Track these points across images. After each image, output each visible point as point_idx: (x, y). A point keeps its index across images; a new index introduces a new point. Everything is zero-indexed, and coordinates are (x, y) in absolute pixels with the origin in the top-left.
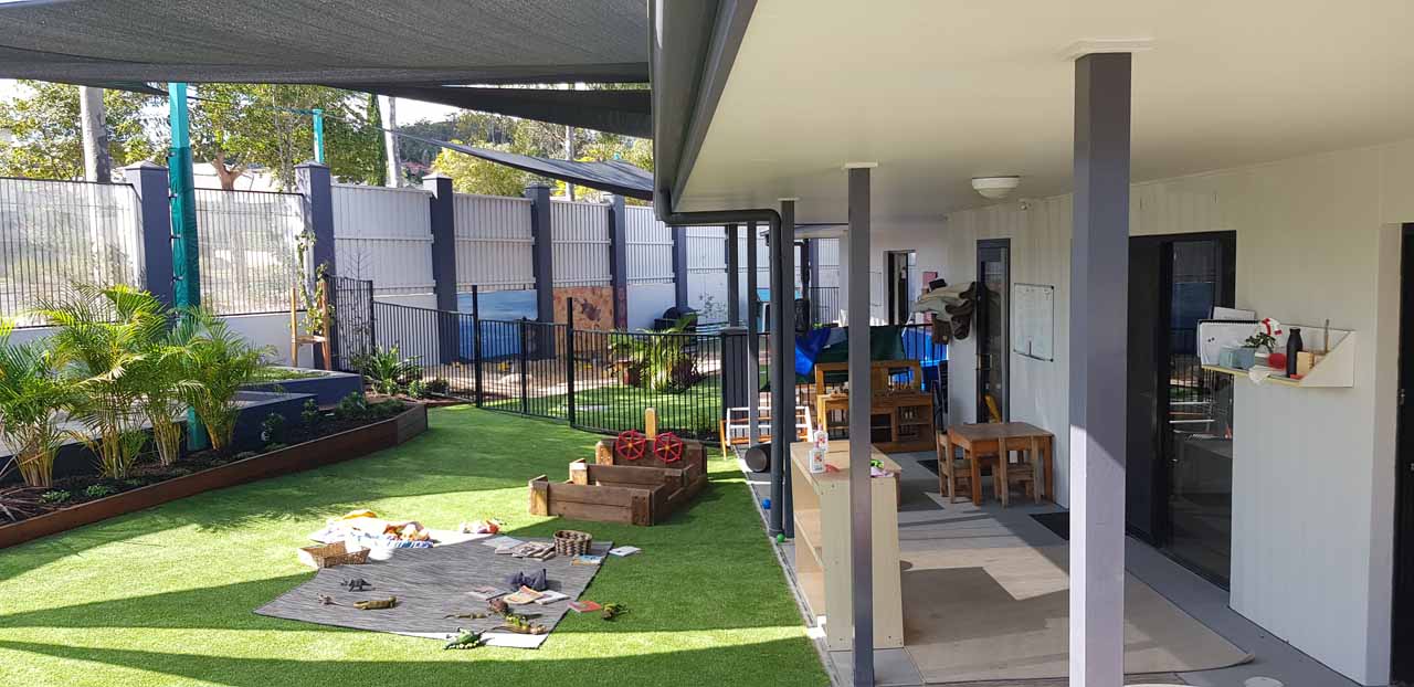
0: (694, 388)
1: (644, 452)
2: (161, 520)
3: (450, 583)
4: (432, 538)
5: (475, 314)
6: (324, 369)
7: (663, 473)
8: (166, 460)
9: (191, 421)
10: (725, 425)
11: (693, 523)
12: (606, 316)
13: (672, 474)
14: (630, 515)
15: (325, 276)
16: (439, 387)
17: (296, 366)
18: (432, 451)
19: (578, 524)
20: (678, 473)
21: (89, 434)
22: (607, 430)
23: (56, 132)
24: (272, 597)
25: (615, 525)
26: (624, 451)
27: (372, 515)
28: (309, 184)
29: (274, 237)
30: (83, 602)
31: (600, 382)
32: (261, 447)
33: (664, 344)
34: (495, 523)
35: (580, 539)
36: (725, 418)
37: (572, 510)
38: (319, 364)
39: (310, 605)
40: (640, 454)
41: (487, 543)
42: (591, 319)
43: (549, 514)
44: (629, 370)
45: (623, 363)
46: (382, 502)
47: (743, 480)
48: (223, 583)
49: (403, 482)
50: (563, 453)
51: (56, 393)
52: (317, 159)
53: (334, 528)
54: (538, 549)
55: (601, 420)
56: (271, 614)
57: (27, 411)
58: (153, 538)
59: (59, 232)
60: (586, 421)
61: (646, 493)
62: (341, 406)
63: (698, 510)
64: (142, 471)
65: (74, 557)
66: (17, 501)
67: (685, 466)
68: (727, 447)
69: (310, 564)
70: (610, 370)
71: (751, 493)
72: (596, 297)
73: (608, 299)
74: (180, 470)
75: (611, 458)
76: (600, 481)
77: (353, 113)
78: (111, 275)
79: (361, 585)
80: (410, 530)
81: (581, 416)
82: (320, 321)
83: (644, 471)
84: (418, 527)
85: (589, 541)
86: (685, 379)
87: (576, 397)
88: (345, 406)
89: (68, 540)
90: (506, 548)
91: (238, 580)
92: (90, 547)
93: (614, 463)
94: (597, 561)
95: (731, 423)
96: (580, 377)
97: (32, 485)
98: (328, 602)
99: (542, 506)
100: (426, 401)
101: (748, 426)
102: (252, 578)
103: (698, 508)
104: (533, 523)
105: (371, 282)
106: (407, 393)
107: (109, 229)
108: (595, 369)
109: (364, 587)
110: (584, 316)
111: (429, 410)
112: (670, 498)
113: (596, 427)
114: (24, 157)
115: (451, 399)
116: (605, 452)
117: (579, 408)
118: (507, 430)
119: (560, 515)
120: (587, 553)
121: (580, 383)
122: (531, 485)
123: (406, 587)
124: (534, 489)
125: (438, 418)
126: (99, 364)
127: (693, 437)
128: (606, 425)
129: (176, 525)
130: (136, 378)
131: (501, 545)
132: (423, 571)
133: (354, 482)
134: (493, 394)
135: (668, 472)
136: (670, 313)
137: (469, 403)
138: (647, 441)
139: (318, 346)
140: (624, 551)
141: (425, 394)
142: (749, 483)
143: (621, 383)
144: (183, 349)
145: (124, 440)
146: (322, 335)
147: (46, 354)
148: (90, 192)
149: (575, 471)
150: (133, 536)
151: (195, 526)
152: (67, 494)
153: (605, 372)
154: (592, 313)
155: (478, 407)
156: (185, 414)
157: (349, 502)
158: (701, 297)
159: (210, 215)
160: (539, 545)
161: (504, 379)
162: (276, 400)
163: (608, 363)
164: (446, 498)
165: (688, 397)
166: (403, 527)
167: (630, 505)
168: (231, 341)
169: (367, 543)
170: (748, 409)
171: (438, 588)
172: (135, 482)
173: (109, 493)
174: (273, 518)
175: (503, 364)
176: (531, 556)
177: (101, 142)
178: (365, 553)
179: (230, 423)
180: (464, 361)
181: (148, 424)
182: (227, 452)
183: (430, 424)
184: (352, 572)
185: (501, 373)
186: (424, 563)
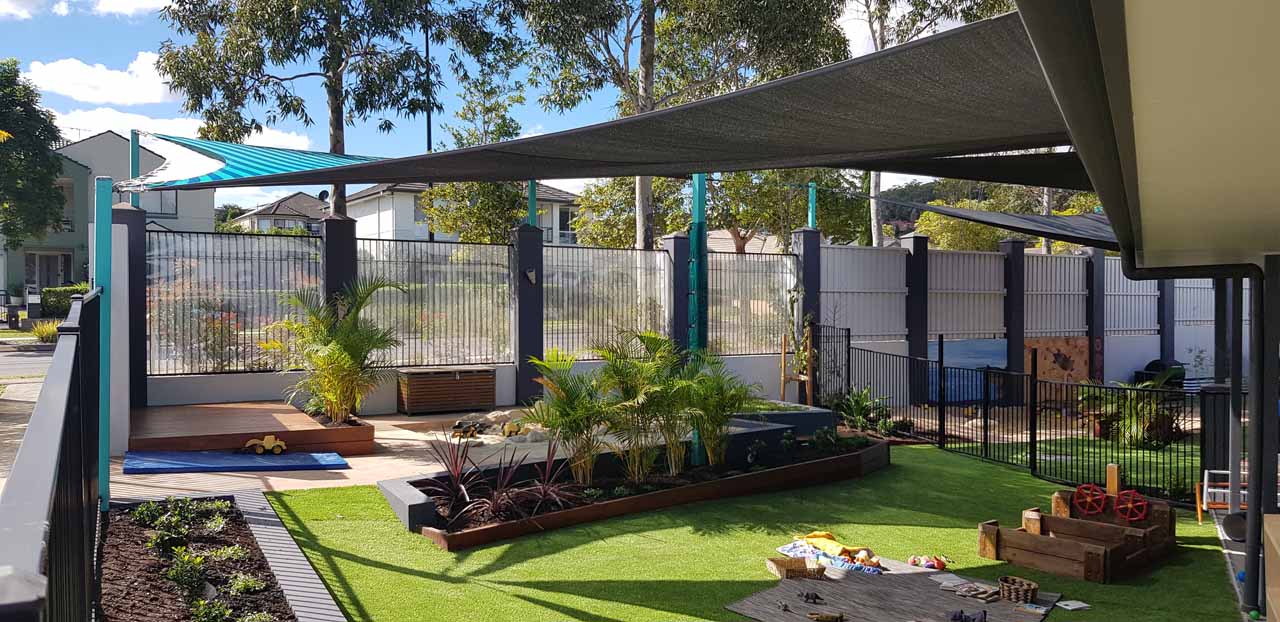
0: (1174, 446)
1: (1106, 508)
2: (666, 520)
3: (893, 609)
4: (882, 565)
5: (941, 361)
6: (806, 404)
7: (1123, 531)
8: (673, 471)
9: (696, 441)
10: (1202, 487)
11: (1152, 587)
12: (1080, 366)
13: (1133, 534)
14: (1082, 569)
15: (811, 324)
16: (905, 426)
17: (783, 400)
18: (893, 485)
19: (1026, 571)
20: (1140, 533)
21: (620, 446)
22: (1069, 481)
23: (623, 210)
24: (740, 597)
25: (1064, 578)
26: (1083, 505)
27: (830, 537)
28: (802, 246)
29: (773, 291)
30: (602, 579)
31: (1069, 432)
32: (747, 468)
33: (1139, 398)
34: (943, 559)
35: (1025, 587)
36: (1202, 480)
37: (1021, 558)
38: (803, 400)
39: (770, 609)
40: (1100, 510)
41: (932, 578)
42: (1065, 368)
43: (998, 559)
44: (1100, 423)
45: (1095, 415)
46: (842, 526)
47: (1220, 548)
48: (705, 579)
49: (865, 512)
50: (1020, 500)
51: (599, 412)
52: (810, 225)
53: (798, 543)
54: (981, 590)
55: (1064, 469)
56: (738, 611)
57: (579, 425)
58: (658, 534)
59: (615, 288)
60: (1048, 471)
61: (1101, 549)
62: (814, 438)
63: (1163, 574)
64: (657, 478)
65: (601, 542)
66: (567, 493)
67: (1150, 526)
68: (1203, 511)
69: (774, 573)
70: (1080, 421)
71: (1226, 562)
72: (1070, 347)
73: (1084, 349)
74: (681, 481)
75: (1067, 510)
76: (1054, 532)
77: (847, 181)
78: (649, 321)
79: (814, 598)
80: (862, 555)
81: (1043, 465)
82: (805, 363)
83: (1102, 527)
84: (870, 554)
85: (1034, 590)
86: (1162, 435)
87: (1038, 445)
88: (818, 438)
89: (598, 528)
90: (951, 585)
91: (717, 578)
92: (612, 536)
93: (1071, 516)
94: (1042, 611)
95: (1209, 486)
96: (1043, 425)
97: (578, 482)
98: (786, 609)
99: (991, 549)
100: (893, 438)
101: (1228, 491)
102: (727, 579)
103: (1161, 571)
104: (980, 565)
105: (849, 330)
106: (876, 430)
107: (650, 285)
108: (1064, 419)
109: (817, 601)
110: (1057, 366)
111: (891, 447)
112: (1128, 557)
113: (1058, 478)
114: (599, 229)
115: (916, 438)
116: (1062, 503)
117: (1040, 457)
118: (967, 472)
119: (1010, 561)
120: (1032, 602)
121: (1043, 431)
122: (980, 528)
123: (854, 607)
124: (984, 532)
125: (900, 455)
126: (629, 392)
127: (1164, 497)
128: (1069, 476)
129: (675, 526)
130: (655, 403)
131: (947, 581)
132: (871, 595)
133: (819, 506)
134: (955, 437)
135: (1129, 530)
136: (1153, 366)
137: (932, 444)
138: (1108, 497)
139: (802, 384)
140: (1072, 605)
141: (891, 432)
142: (1225, 551)
143: (1092, 435)
144: (690, 383)
145: (644, 452)
146: (806, 374)
147: (594, 383)
148: (638, 256)
149: (1028, 520)
150: (645, 531)
151: (690, 528)
152: (601, 492)
153: (1075, 423)
154: (1063, 361)
155: (940, 448)
156: (690, 435)
157: (813, 523)
158: (1191, 351)
159: (723, 273)
160: (983, 587)
161: (969, 424)
162: (760, 429)
163: (1077, 413)
164: (900, 530)
165: (1167, 455)
166: (857, 552)
167: (1082, 559)
168: (728, 378)
169: (824, 561)
170: (1229, 472)
171: (883, 612)
172: (649, 487)
173: (630, 495)
174: (750, 529)
175: (970, 409)
176: (974, 596)
177: (648, 218)
178: (822, 570)
179: (724, 446)
180: (931, 404)
181: (662, 441)
182: (720, 469)
183: (892, 461)
184: (809, 586)
185: (968, 417)
186: (872, 587)
